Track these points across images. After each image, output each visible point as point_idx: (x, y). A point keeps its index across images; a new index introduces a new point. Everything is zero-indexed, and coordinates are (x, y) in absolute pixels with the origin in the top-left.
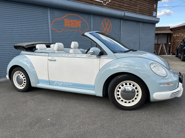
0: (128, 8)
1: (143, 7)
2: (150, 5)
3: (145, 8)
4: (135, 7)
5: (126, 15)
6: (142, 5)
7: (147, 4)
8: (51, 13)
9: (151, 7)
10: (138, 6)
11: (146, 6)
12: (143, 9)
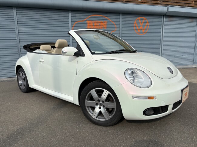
5: (170, 10)
8: (72, 16)
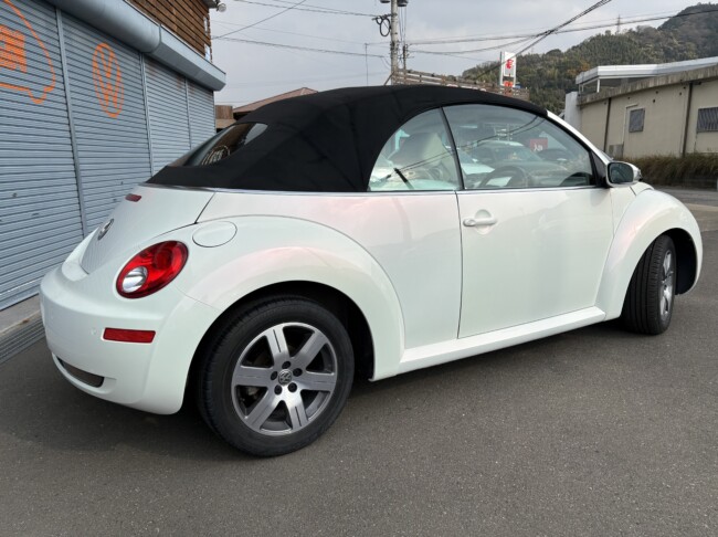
0: (154, 11)
1: (185, 20)
2: (197, 18)
3: (189, 24)
4: (168, 14)
5: (164, 41)
6: (181, 10)
7: (191, 12)
9: (199, 27)
10: (174, 11)
11: (190, 18)
12: (185, 29)
